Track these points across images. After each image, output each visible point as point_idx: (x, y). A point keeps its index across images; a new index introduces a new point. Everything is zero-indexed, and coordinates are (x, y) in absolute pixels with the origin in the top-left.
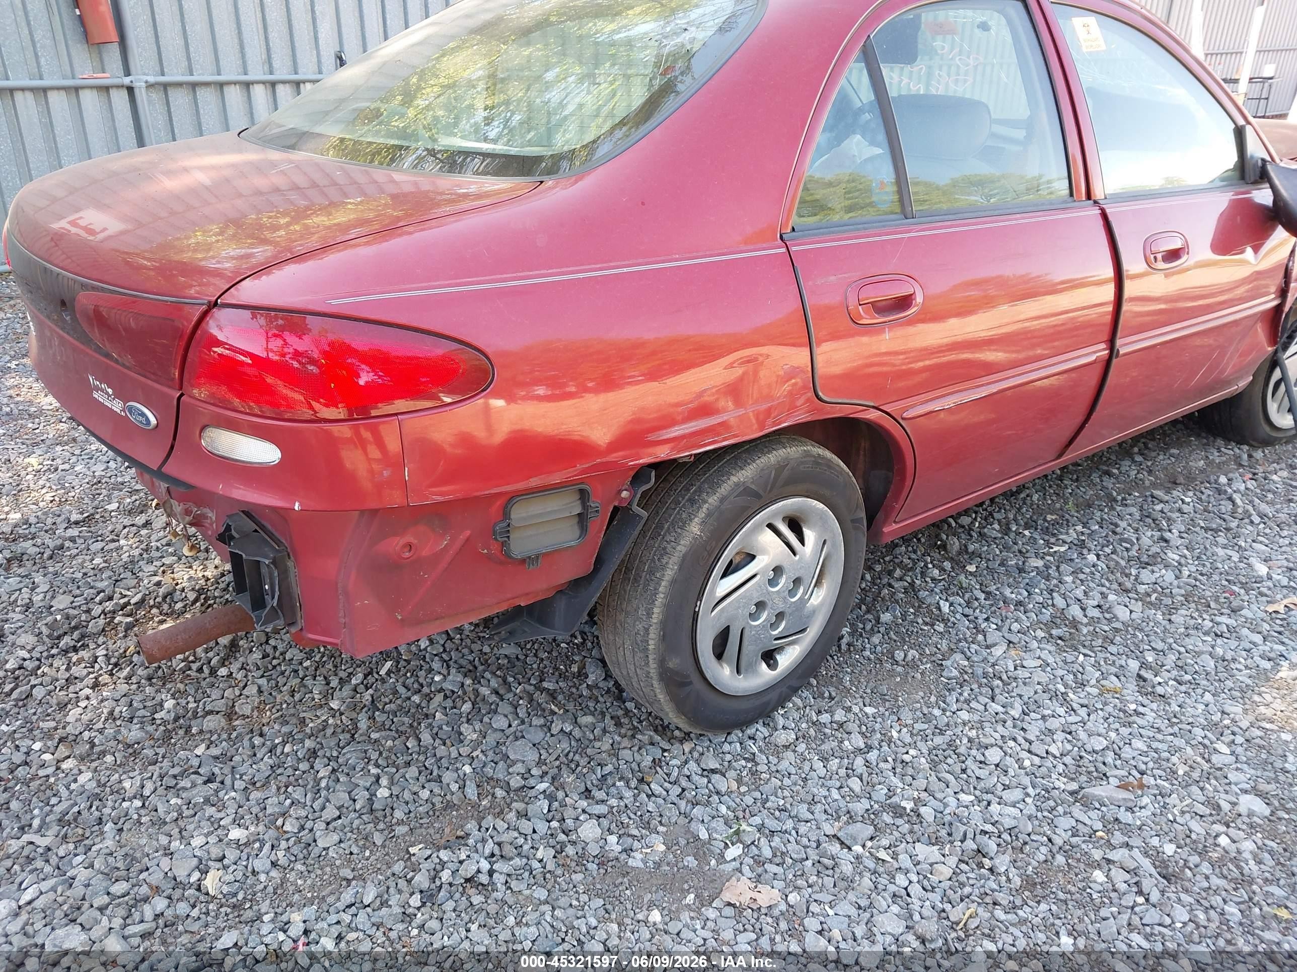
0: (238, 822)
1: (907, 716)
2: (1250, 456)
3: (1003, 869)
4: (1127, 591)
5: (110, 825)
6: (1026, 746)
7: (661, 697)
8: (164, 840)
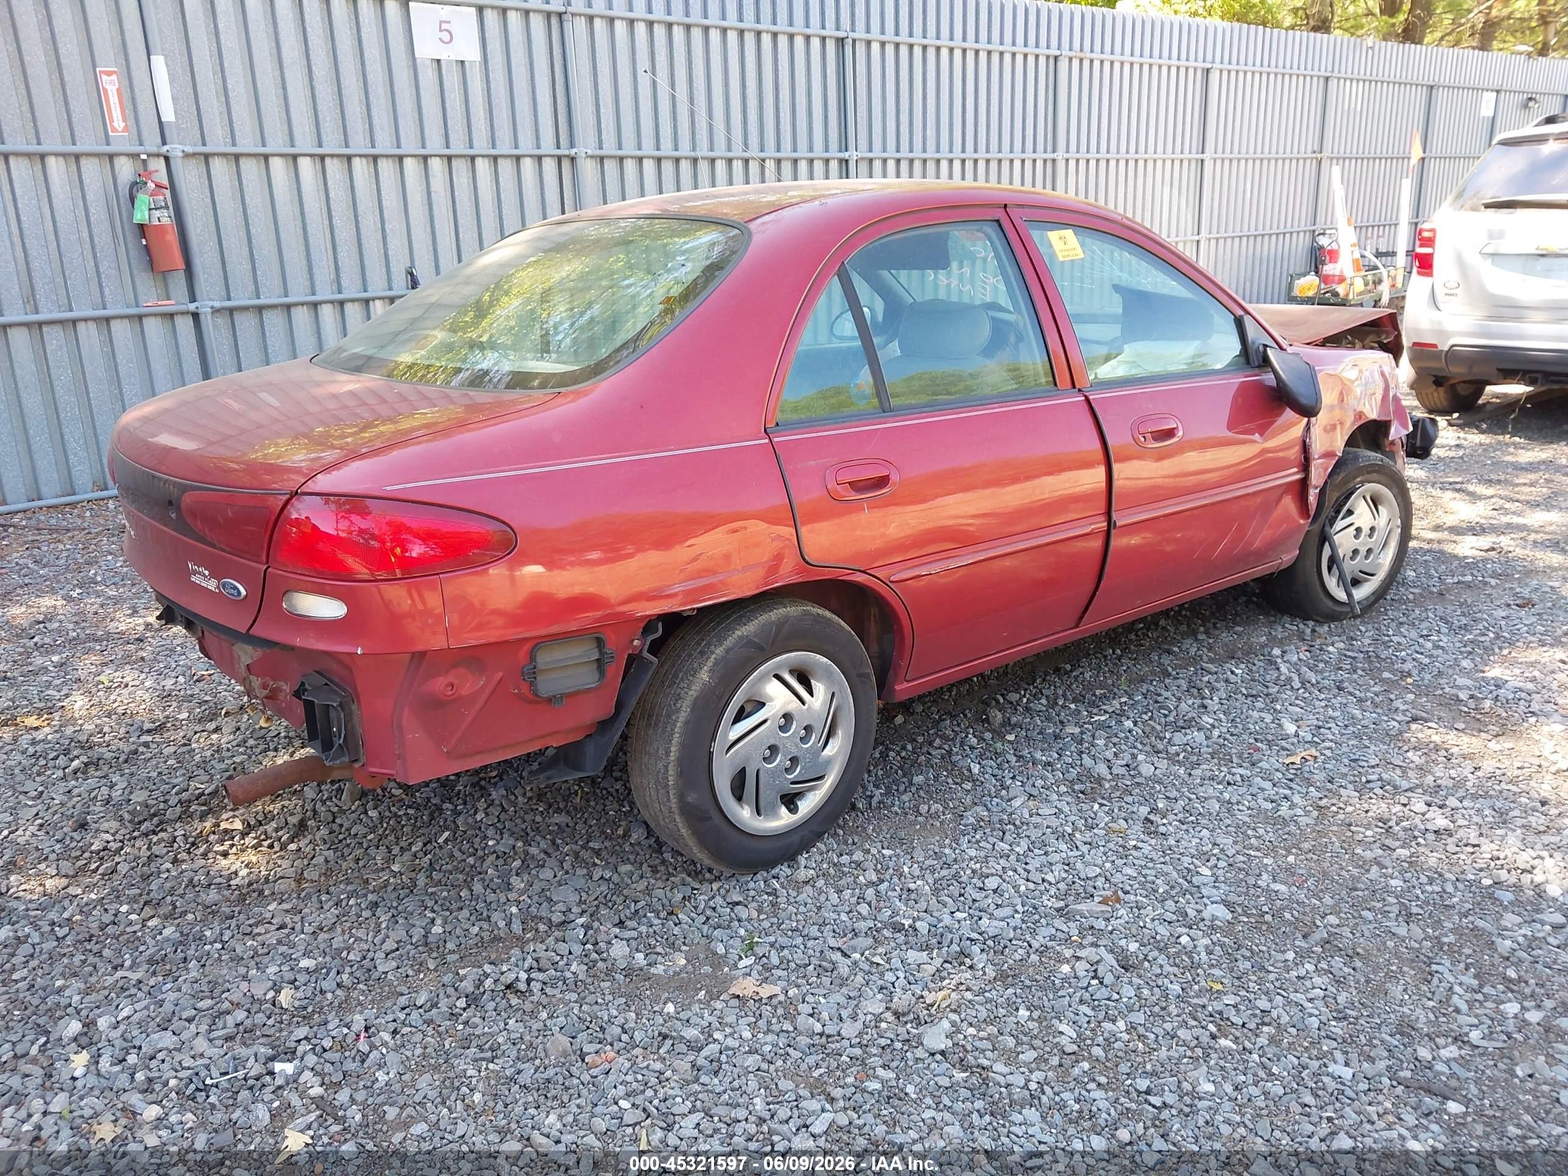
0: (307, 954)
1: (919, 855)
2: (1314, 631)
3: (981, 966)
4: (1158, 752)
5: (194, 962)
6: (1024, 874)
7: (683, 831)
8: (242, 970)
